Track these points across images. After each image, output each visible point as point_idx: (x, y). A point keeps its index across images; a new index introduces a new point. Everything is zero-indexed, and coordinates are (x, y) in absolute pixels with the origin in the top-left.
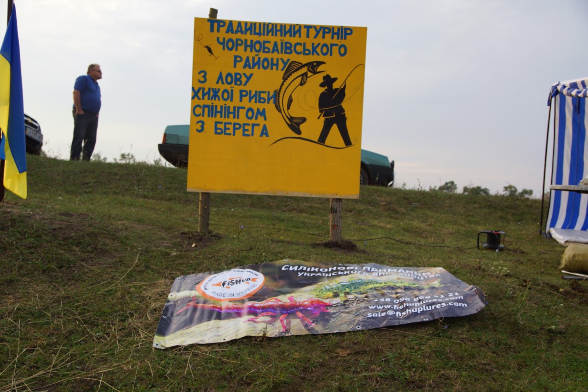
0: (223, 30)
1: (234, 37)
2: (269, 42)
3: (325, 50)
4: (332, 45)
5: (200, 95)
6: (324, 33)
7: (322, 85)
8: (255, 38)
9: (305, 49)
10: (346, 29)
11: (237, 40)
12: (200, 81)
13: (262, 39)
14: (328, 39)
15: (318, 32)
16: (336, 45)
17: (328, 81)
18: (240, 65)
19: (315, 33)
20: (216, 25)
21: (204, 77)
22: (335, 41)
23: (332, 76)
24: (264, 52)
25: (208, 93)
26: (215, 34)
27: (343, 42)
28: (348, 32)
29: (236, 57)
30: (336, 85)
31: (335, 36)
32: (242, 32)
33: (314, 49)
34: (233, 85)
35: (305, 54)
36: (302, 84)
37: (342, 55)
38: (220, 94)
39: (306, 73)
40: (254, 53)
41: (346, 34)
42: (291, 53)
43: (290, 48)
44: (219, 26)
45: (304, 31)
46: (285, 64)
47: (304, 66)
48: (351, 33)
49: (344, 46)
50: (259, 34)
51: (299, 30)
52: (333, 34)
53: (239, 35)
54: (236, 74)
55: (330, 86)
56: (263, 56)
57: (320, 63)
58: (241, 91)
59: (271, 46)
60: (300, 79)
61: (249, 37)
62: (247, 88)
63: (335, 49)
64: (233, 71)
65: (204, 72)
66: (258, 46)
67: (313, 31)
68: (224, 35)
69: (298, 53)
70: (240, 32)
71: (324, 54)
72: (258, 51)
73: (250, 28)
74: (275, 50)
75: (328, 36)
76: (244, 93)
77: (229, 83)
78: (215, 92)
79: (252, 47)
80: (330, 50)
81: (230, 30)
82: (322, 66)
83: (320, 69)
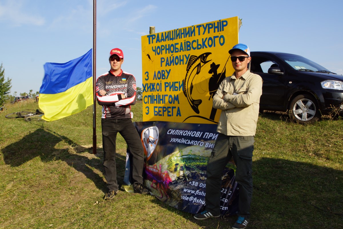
0: (155, 40)
1: (159, 44)
2: (178, 44)
3: (210, 43)
4: (215, 37)
5: (146, 88)
6: (209, 28)
8: (171, 42)
9: (198, 45)
10: (223, 22)
11: (162, 46)
12: (147, 80)
13: (174, 42)
14: (212, 34)
15: (205, 29)
16: (217, 37)
17: (214, 67)
18: (164, 64)
19: (204, 30)
20: (151, 38)
21: (147, 76)
22: (217, 34)
23: (216, 64)
24: (176, 52)
25: (150, 87)
26: (151, 45)
27: (220, 34)
28: (225, 23)
29: (162, 58)
31: (216, 29)
33: (204, 43)
34: (161, 79)
35: (198, 49)
36: (198, 73)
37: (222, 45)
38: (155, 87)
39: (200, 64)
40: (171, 54)
41: (223, 26)
42: (190, 50)
43: (188, 46)
44: (153, 39)
45: (197, 30)
46: (187, 58)
47: (198, 59)
48: (226, 25)
49: (222, 36)
50: (172, 39)
51: (194, 30)
53: (163, 43)
54: (163, 71)
56: (175, 55)
57: (208, 54)
58: (165, 83)
59: (178, 46)
60: (196, 69)
61: (167, 43)
62: (168, 81)
63: (217, 40)
64: (161, 69)
65: (147, 72)
66: (172, 48)
67: (202, 29)
68: (155, 44)
69: (194, 49)
70: (163, 40)
71: (210, 46)
72: (172, 52)
73: (167, 36)
74: (181, 49)
75: (212, 30)
76: (167, 85)
77: (159, 79)
78: (153, 86)
79: (169, 49)
80: (214, 43)
81: (158, 40)
82: (210, 56)
83: (208, 59)
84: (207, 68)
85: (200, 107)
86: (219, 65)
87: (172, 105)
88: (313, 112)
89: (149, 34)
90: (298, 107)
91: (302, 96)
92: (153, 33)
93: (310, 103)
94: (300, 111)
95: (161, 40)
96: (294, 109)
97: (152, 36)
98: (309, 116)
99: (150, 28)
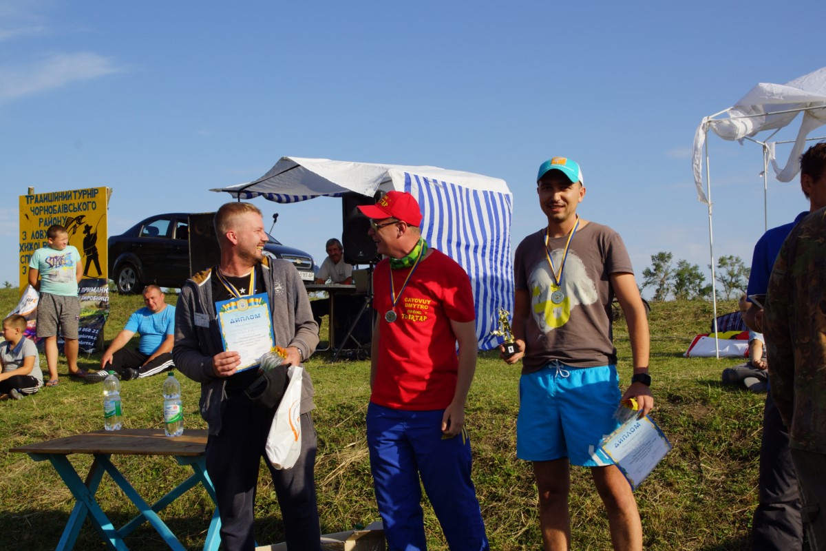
0: (33, 201)
1: (38, 205)
2: (56, 206)
3: (85, 207)
4: (88, 202)
5: (24, 248)
6: (84, 194)
7: (84, 232)
8: (49, 204)
9: (74, 208)
10: (95, 190)
11: (41, 207)
12: (24, 239)
13: (52, 204)
14: (86, 199)
15: (80, 194)
16: (90, 202)
17: (88, 228)
18: (43, 224)
20: (29, 198)
21: (25, 236)
22: (90, 200)
23: (90, 225)
24: (54, 213)
25: (28, 246)
26: (30, 205)
27: (93, 200)
28: (96, 191)
29: (40, 219)
30: (92, 231)
31: (89, 196)
32: (43, 202)
33: (79, 207)
34: (39, 239)
35: (75, 211)
36: (74, 233)
37: (94, 209)
38: (33, 246)
39: (75, 226)
40: (49, 215)
41: (95, 193)
42: (67, 212)
43: (66, 208)
44: (31, 199)
45: (73, 194)
46: (64, 220)
47: (74, 220)
48: (97, 193)
49: (94, 202)
50: (51, 201)
51: (71, 195)
52: (88, 194)
53: (42, 204)
54: (41, 231)
55: (89, 233)
56: (54, 216)
57: (83, 217)
58: (44, 243)
59: (56, 208)
60: (72, 231)
61: (46, 204)
63: (90, 205)
64: (39, 229)
65: (25, 232)
66: (50, 209)
67: (77, 194)
68: (34, 205)
69: (71, 211)
70: (41, 201)
71: (85, 210)
72: (51, 213)
73: (46, 198)
74: (59, 211)
75: (86, 196)
77: (37, 238)
78: (31, 245)
79: (48, 210)
80: (87, 207)
81: (36, 201)
82: (84, 218)
83: (82, 221)
84: (81, 228)
86: (91, 227)
89: (27, 194)
92: (32, 194)
95: (40, 201)
97: (31, 196)
99: (29, 189)
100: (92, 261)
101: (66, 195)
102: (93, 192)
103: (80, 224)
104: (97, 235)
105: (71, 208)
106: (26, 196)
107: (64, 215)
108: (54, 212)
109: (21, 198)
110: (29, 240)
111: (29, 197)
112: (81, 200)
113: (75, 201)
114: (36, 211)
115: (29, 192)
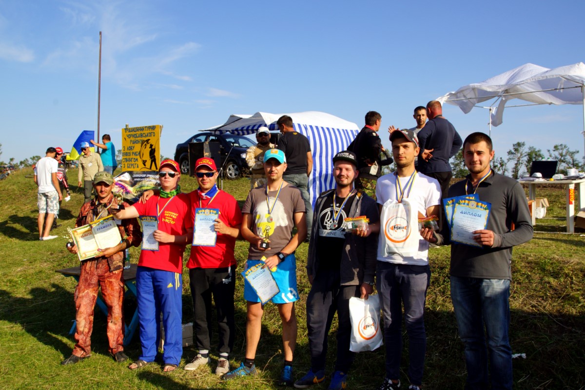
1: (130, 133)
4: (151, 133)
5: (124, 155)
7: (150, 148)
8: (135, 133)
10: (154, 126)
15: (148, 128)
17: (151, 146)
18: (132, 143)
21: (125, 148)
22: (152, 131)
25: (126, 154)
26: (126, 133)
27: (154, 131)
29: (131, 140)
30: (153, 147)
33: (147, 135)
35: (146, 137)
36: (145, 148)
37: (154, 136)
38: (128, 154)
39: (146, 144)
42: (142, 137)
43: (142, 135)
45: (145, 128)
46: (141, 141)
47: (145, 141)
49: (154, 133)
50: (135, 131)
53: (131, 133)
56: (137, 139)
57: (149, 140)
59: (138, 135)
60: (145, 146)
61: (133, 133)
62: (133, 151)
64: (130, 145)
68: (128, 133)
69: (144, 137)
72: (135, 138)
73: (133, 130)
74: (139, 137)
75: (150, 129)
76: (133, 153)
77: (130, 150)
79: (134, 136)
80: (151, 135)
81: (129, 131)
83: (149, 142)
84: (148, 146)
85: (146, 164)
86: (152, 145)
87: (135, 163)
88: (237, 173)
90: (229, 170)
91: (231, 162)
93: (236, 167)
94: (231, 172)
95: (131, 131)
96: (228, 171)
98: (235, 175)
99: (126, 125)
100: (153, 163)
101: (142, 129)
102: (153, 128)
103: (148, 143)
104: (156, 150)
105: (144, 135)
106: (125, 129)
107: (141, 139)
108: (137, 137)
109: (123, 129)
110: (126, 151)
111: (126, 129)
112: (148, 132)
113: (146, 132)
114: (129, 136)
115: (126, 127)
